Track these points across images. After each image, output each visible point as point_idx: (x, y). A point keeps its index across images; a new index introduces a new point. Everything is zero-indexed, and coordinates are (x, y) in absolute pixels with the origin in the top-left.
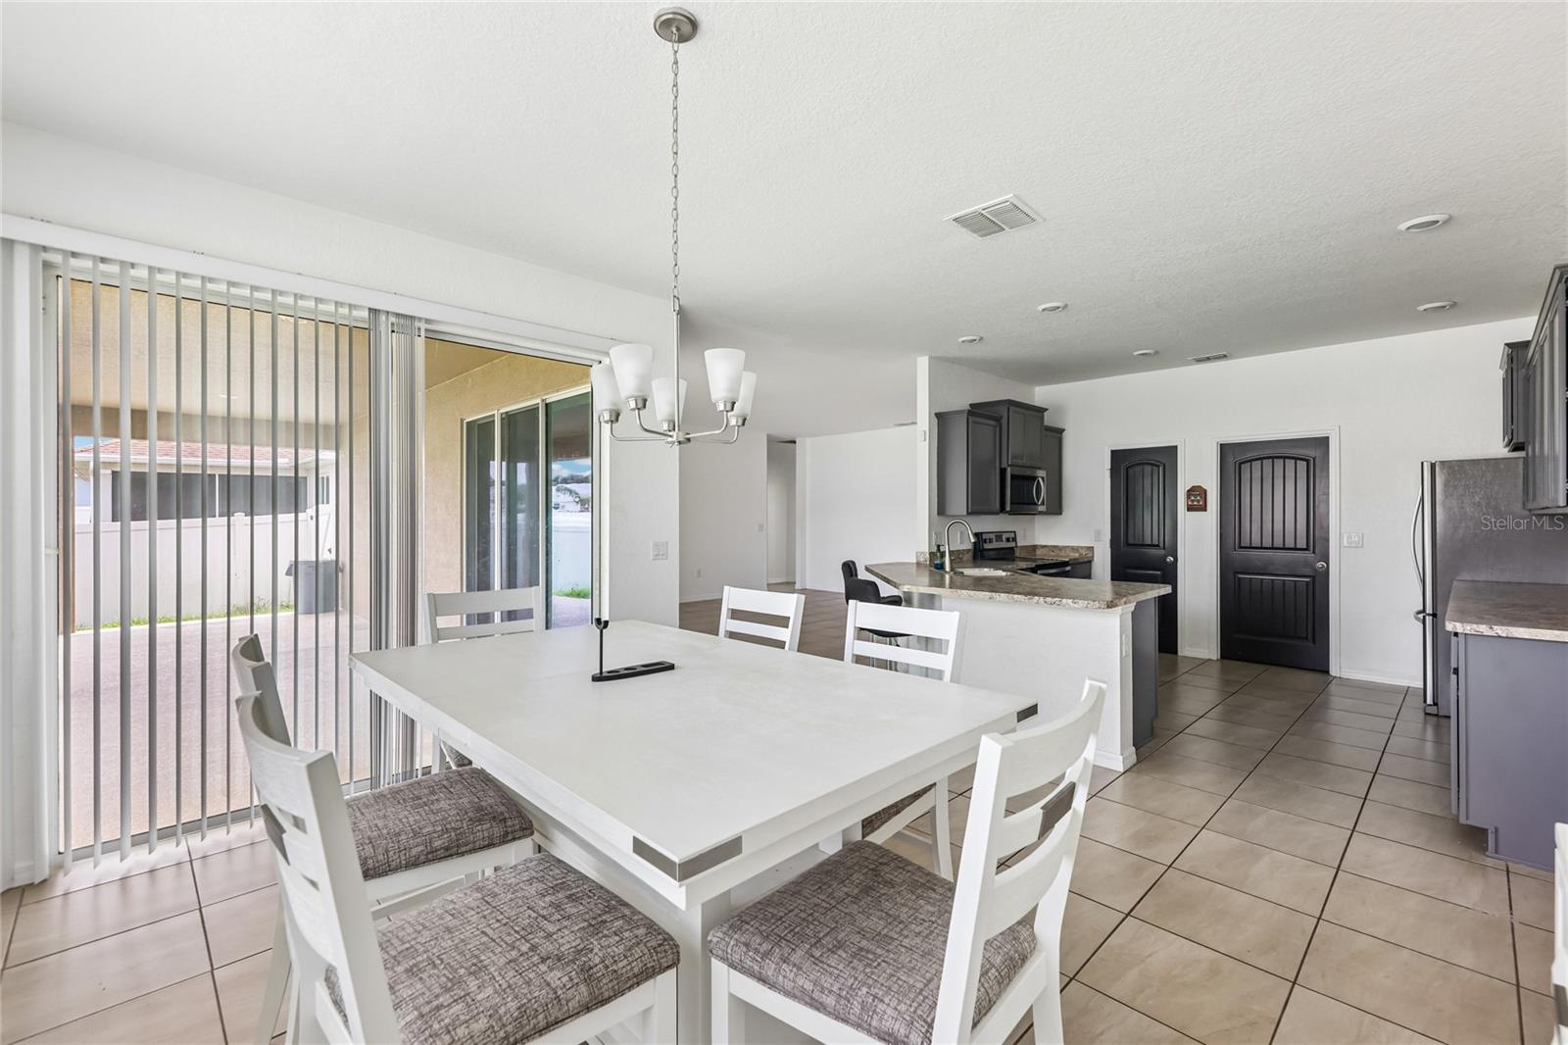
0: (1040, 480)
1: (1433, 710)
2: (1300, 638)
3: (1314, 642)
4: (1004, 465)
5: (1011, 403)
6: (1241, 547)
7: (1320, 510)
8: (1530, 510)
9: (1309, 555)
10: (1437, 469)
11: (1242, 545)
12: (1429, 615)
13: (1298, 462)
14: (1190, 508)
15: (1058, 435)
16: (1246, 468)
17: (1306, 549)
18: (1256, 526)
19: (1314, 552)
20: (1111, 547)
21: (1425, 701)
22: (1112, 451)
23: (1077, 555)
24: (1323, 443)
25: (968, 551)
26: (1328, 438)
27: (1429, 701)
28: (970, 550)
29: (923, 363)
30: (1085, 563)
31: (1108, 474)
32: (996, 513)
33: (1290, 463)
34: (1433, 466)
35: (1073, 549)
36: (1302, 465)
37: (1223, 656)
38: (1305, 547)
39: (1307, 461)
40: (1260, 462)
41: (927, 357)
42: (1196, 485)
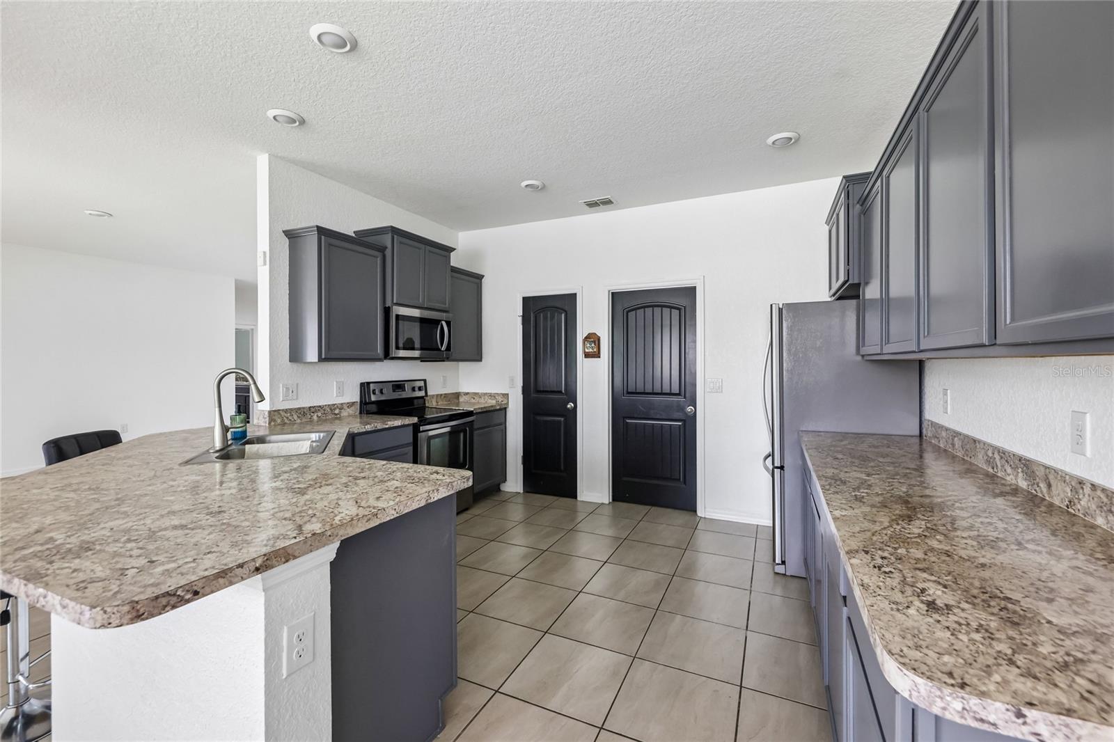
0: (444, 323)
1: (780, 569)
2: (674, 479)
3: (685, 483)
4: (388, 304)
5: (394, 231)
6: (628, 393)
7: (689, 357)
8: (863, 356)
9: (681, 399)
10: (784, 311)
11: (629, 391)
12: (777, 468)
13: (673, 310)
14: (587, 355)
15: (478, 281)
16: (632, 315)
17: (679, 394)
18: (640, 372)
19: (685, 398)
20: (523, 393)
21: (774, 560)
22: (524, 298)
23: (493, 402)
24: (691, 292)
25: (351, 404)
26: (695, 287)
27: (778, 560)
28: (353, 403)
29: (262, 162)
30: (500, 410)
31: (520, 320)
32: (380, 360)
33: (667, 311)
34: (780, 310)
35: (491, 396)
36: (675, 313)
37: (614, 499)
38: (678, 392)
39: (679, 309)
40: (643, 310)
41: (267, 154)
42: (591, 332)
